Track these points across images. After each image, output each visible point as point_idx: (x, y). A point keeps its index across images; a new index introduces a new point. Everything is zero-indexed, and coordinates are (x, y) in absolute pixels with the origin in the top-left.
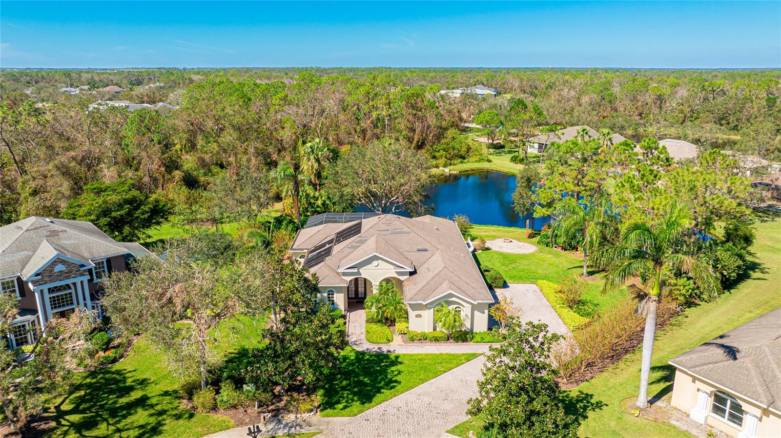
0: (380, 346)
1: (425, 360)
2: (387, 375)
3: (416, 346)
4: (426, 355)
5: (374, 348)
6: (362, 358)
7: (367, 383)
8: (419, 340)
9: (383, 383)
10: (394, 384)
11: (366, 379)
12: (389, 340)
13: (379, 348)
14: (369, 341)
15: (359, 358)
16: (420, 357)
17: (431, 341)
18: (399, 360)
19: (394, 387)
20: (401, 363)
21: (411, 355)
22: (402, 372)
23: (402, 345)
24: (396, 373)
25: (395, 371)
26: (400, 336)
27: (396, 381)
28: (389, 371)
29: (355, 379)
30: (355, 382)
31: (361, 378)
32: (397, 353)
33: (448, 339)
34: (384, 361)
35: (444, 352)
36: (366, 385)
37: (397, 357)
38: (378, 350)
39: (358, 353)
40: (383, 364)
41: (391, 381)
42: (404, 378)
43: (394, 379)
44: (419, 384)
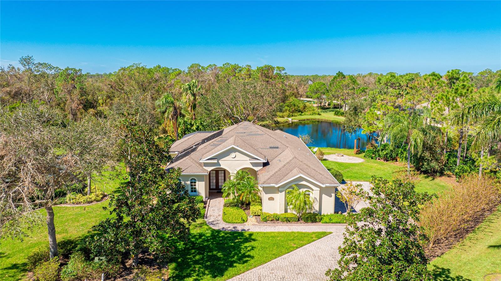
0: (235, 225)
1: (278, 237)
2: (241, 250)
3: (269, 225)
4: (279, 233)
5: (230, 227)
6: (217, 235)
7: (220, 257)
8: (271, 221)
9: (236, 257)
10: (247, 259)
11: (220, 254)
12: (244, 220)
13: (234, 228)
14: (225, 221)
15: (214, 236)
16: (273, 235)
17: (283, 221)
18: (253, 237)
19: (246, 261)
20: (254, 240)
21: (265, 233)
22: (255, 247)
23: (256, 225)
24: (249, 249)
25: (249, 247)
26: (254, 217)
27: (249, 256)
28: (243, 247)
29: (209, 254)
30: (208, 256)
31: (215, 253)
32: (251, 231)
33: (299, 220)
34: (239, 238)
35: (295, 231)
36: (219, 259)
37: (251, 235)
38: (233, 229)
39: (213, 231)
40: (237, 241)
41: (244, 256)
42: (257, 252)
43: (247, 254)
44: (272, 259)
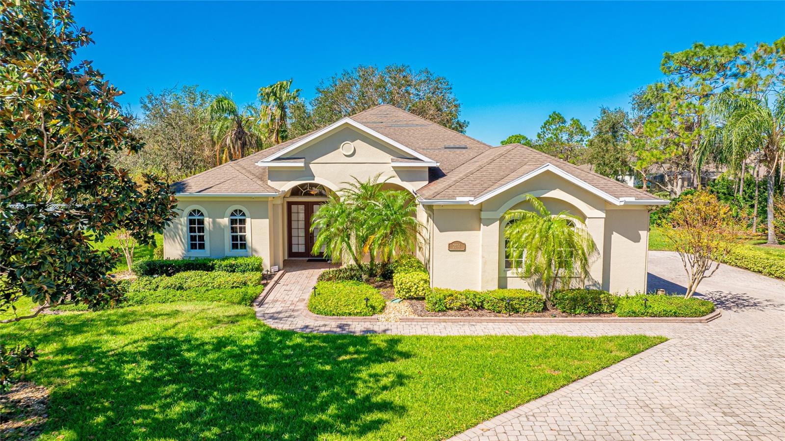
5: (331, 325)
6: (280, 342)
8: (459, 309)
9: (332, 409)
12: (373, 308)
17: (496, 311)
20: (406, 355)
22: (408, 377)
23: (413, 320)
24: (385, 381)
25: (385, 375)
26: (406, 303)
27: (385, 406)
28: (364, 375)
32: (394, 333)
33: (545, 309)
34: (351, 349)
35: (542, 333)
37: (393, 342)
